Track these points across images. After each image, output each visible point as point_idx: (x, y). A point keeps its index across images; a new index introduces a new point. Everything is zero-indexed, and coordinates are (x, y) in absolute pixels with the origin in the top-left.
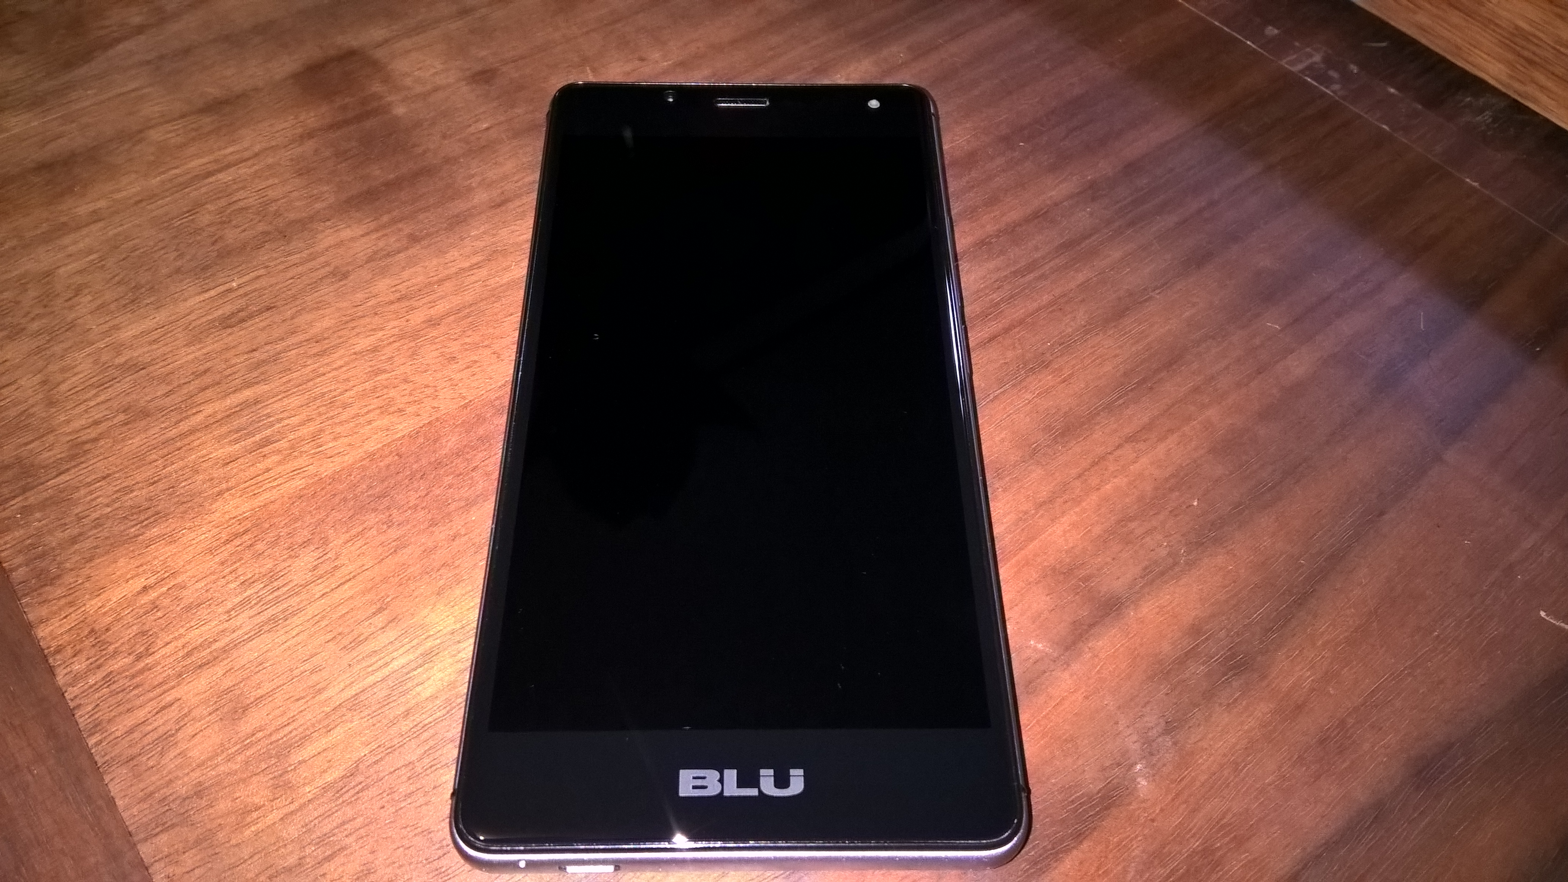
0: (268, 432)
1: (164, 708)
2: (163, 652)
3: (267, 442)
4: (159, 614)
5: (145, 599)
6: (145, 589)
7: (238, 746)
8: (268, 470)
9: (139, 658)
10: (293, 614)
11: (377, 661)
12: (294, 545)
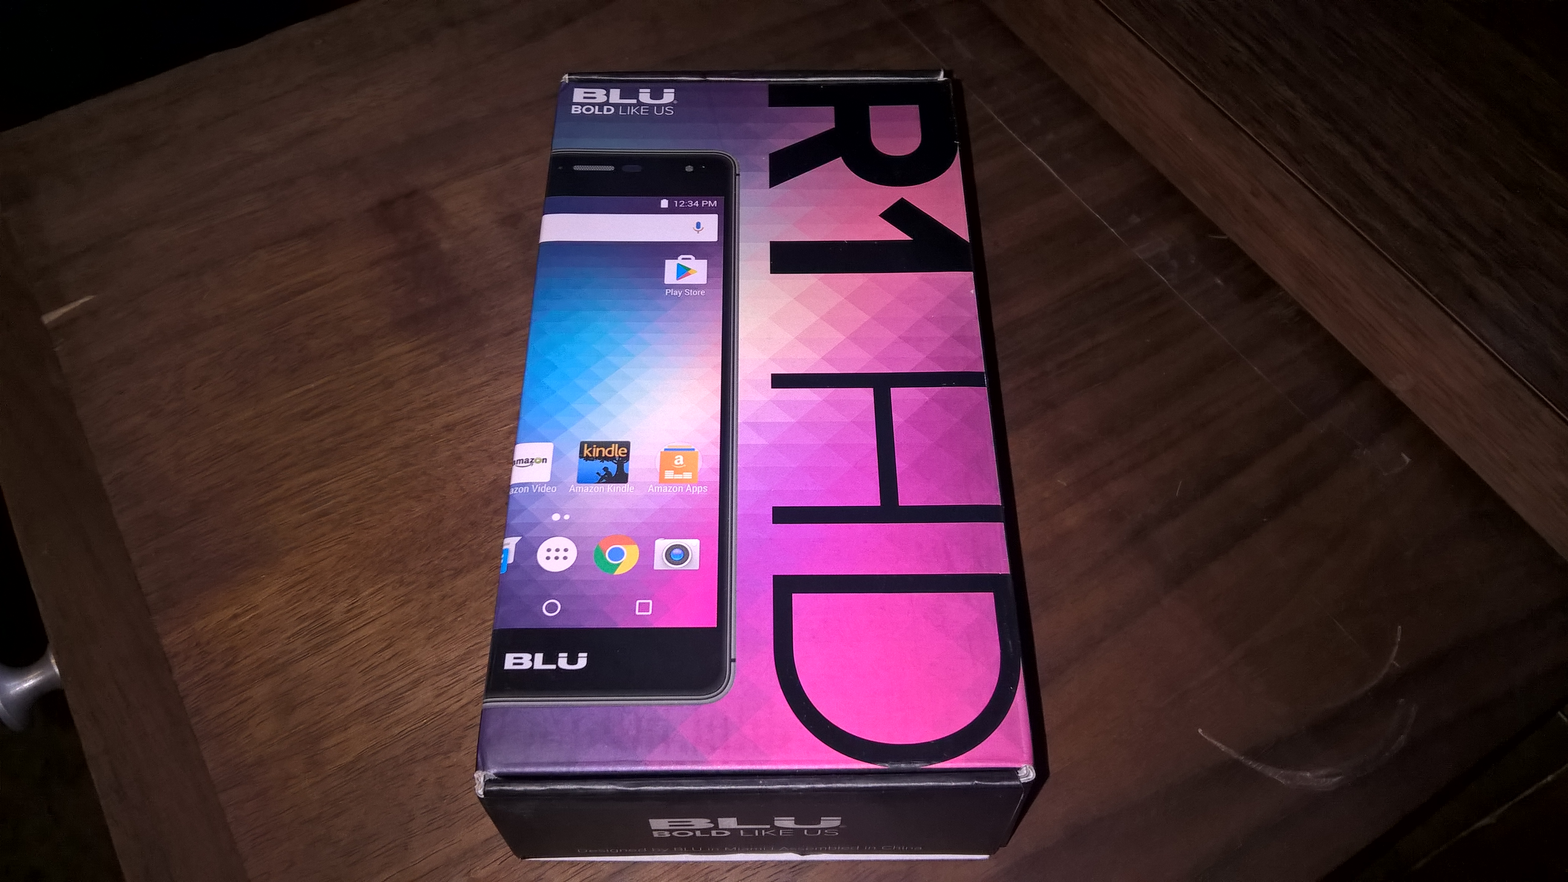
0: (325, 506)
1: (241, 703)
2: (244, 662)
3: (324, 514)
4: (243, 635)
5: (235, 624)
6: (235, 617)
7: (287, 734)
8: (323, 535)
9: (227, 666)
10: (331, 644)
11: (383, 683)
12: (336, 593)
